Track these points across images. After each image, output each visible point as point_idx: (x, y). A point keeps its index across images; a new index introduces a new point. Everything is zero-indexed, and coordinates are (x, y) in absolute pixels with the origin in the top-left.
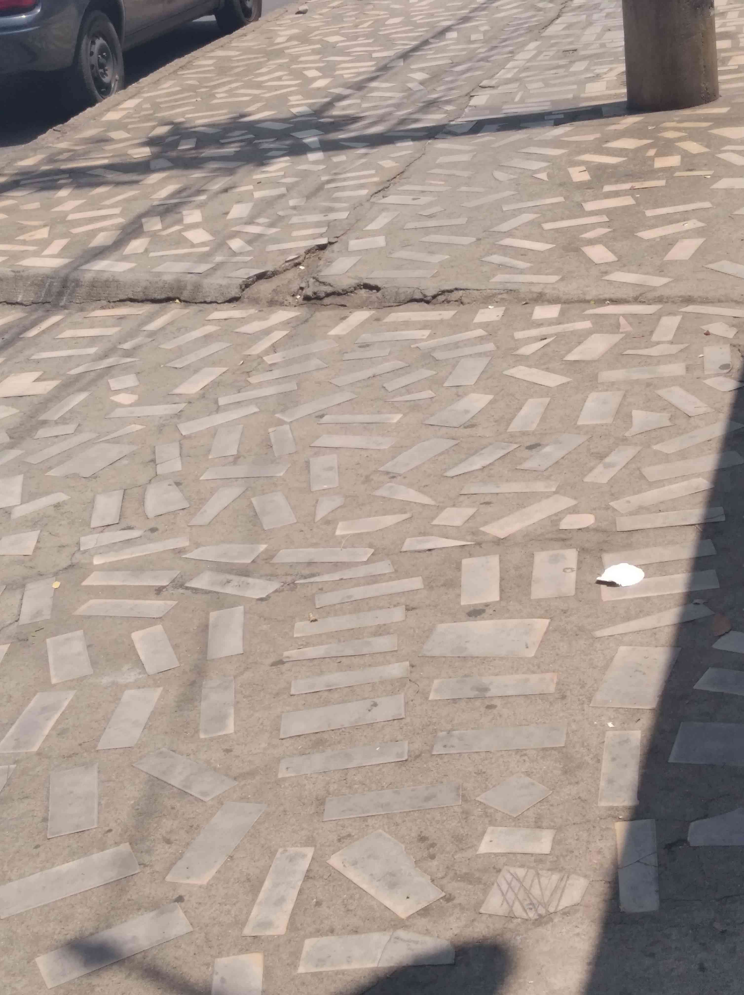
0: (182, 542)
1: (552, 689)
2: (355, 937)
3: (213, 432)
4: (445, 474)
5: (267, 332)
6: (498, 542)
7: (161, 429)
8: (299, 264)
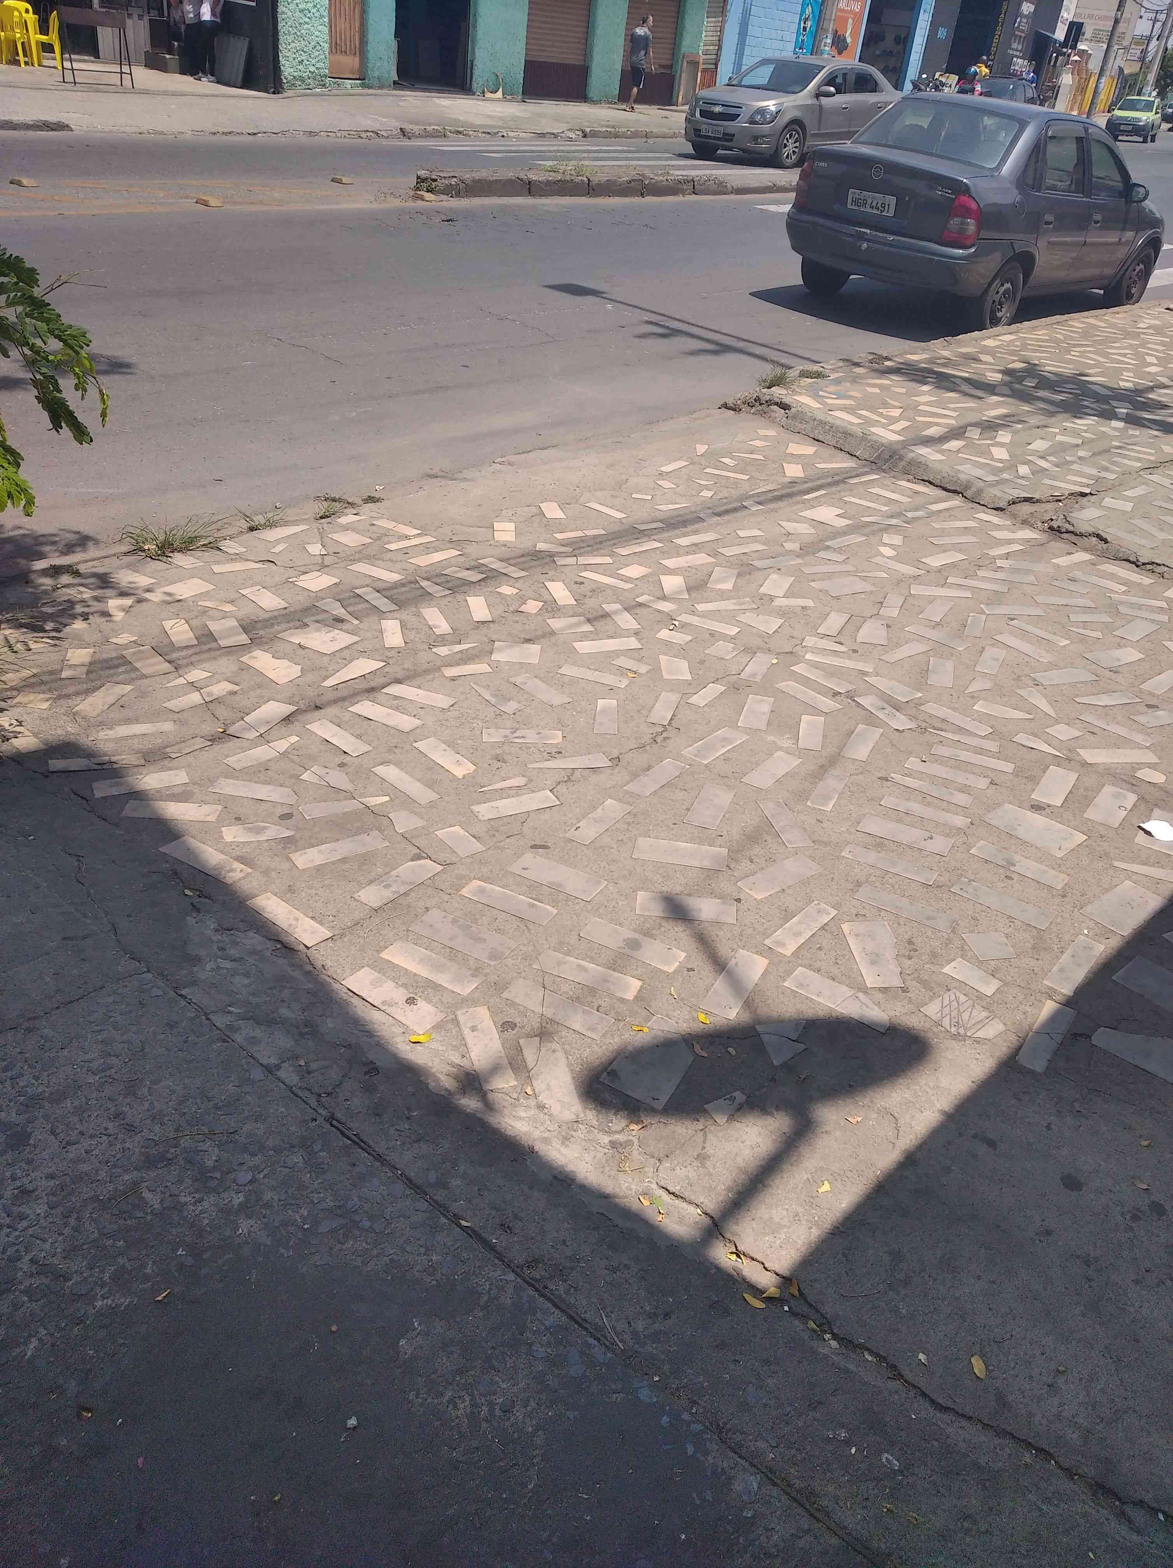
0: (869, 669)
1: (1059, 887)
2: (831, 981)
3: (932, 600)
4: (1076, 699)
5: (1010, 542)
6: (1085, 764)
7: (899, 582)
8: (1060, 501)
